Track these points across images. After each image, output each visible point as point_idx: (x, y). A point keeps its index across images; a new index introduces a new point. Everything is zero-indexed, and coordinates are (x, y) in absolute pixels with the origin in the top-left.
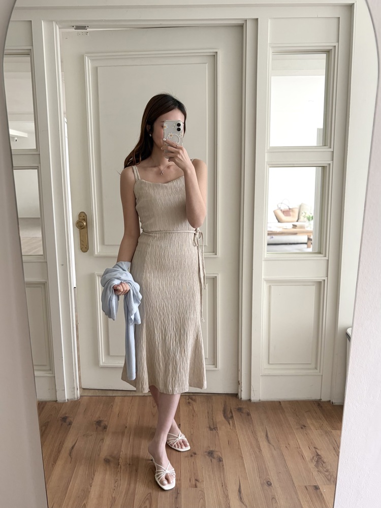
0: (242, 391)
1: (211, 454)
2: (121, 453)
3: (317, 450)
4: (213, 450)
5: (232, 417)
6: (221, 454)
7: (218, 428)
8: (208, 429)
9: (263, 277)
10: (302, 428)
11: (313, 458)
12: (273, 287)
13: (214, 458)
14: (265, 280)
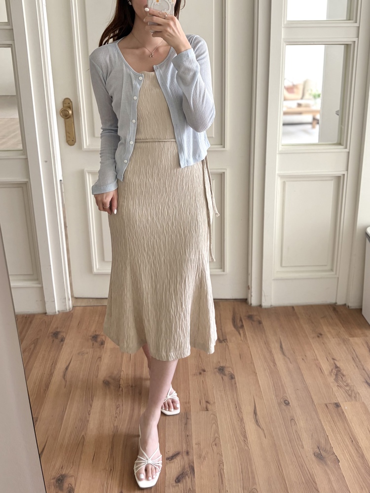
0: (251, 296)
1: (221, 370)
2: (122, 373)
3: (336, 362)
4: (224, 365)
5: (242, 326)
6: (233, 370)
7: (228, 340)
9: (277, 172)
10: (318, 337)
11: (332, 370)
12: (287, 183)
13: (225, 375)
14: (279, 176)
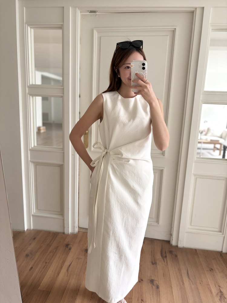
0: (173, 240)
1: (152, 281)
3: (220, 288)
4: (154, 279)
5: (166, 256)
7: (157, 263)
8: (151, 263)
9: (192, 172)
10: (210, 271)
12: (198, 179)
13: (154, 285)
14: (194, 174)
